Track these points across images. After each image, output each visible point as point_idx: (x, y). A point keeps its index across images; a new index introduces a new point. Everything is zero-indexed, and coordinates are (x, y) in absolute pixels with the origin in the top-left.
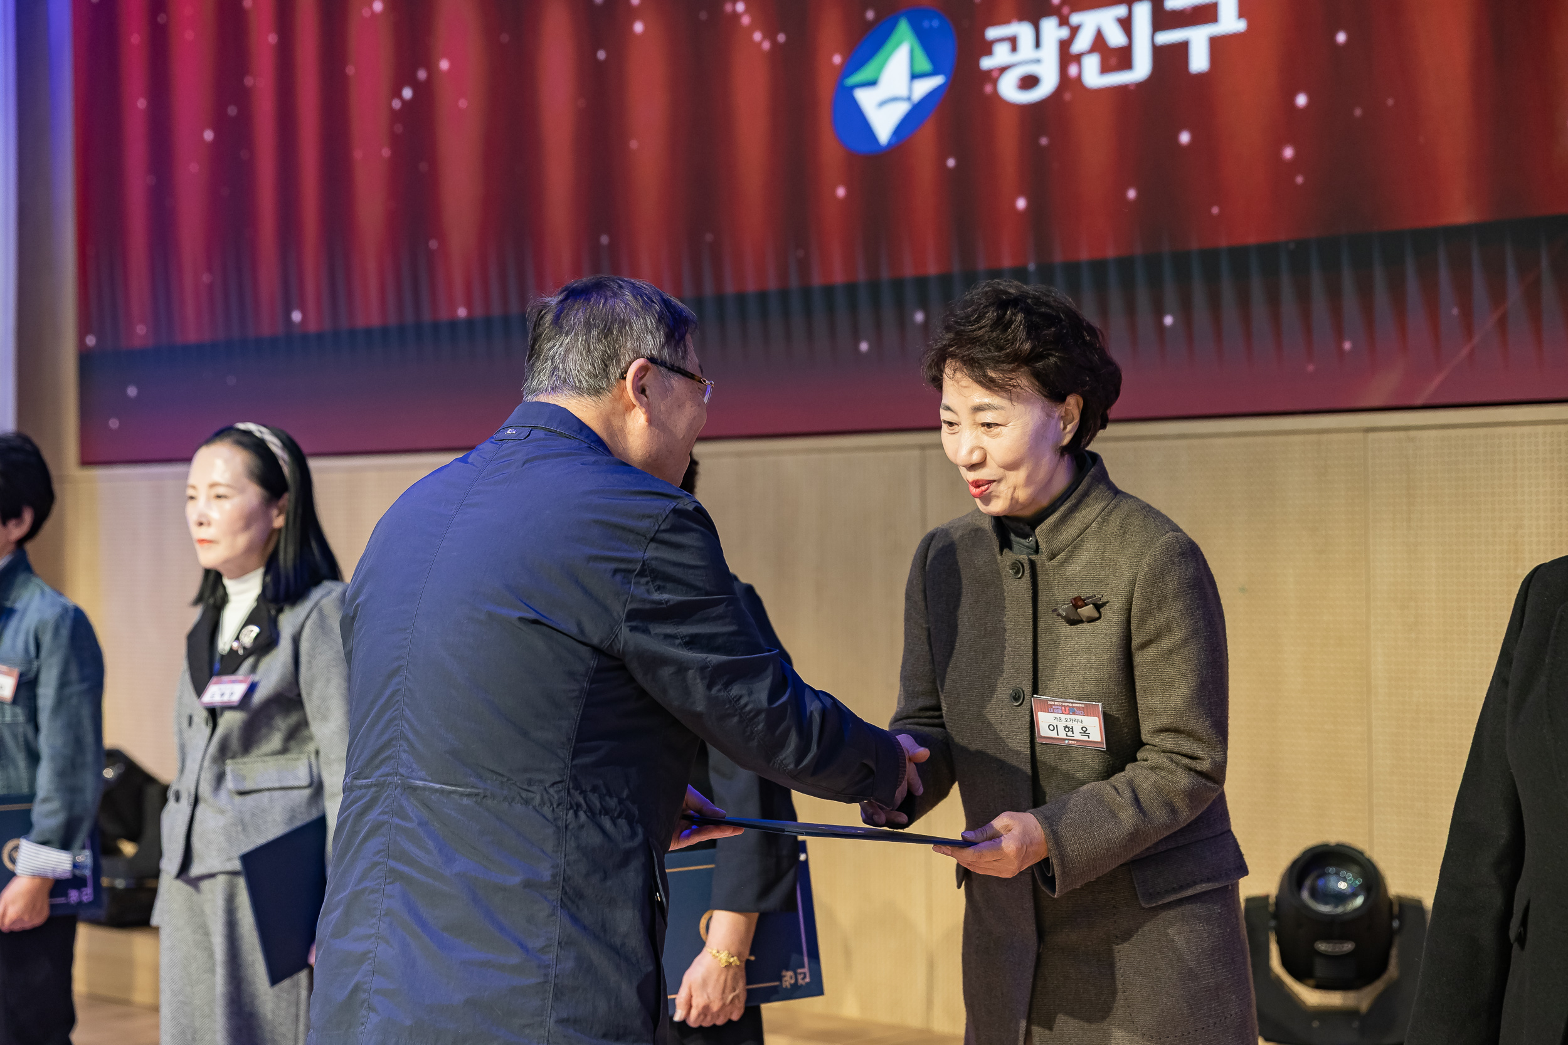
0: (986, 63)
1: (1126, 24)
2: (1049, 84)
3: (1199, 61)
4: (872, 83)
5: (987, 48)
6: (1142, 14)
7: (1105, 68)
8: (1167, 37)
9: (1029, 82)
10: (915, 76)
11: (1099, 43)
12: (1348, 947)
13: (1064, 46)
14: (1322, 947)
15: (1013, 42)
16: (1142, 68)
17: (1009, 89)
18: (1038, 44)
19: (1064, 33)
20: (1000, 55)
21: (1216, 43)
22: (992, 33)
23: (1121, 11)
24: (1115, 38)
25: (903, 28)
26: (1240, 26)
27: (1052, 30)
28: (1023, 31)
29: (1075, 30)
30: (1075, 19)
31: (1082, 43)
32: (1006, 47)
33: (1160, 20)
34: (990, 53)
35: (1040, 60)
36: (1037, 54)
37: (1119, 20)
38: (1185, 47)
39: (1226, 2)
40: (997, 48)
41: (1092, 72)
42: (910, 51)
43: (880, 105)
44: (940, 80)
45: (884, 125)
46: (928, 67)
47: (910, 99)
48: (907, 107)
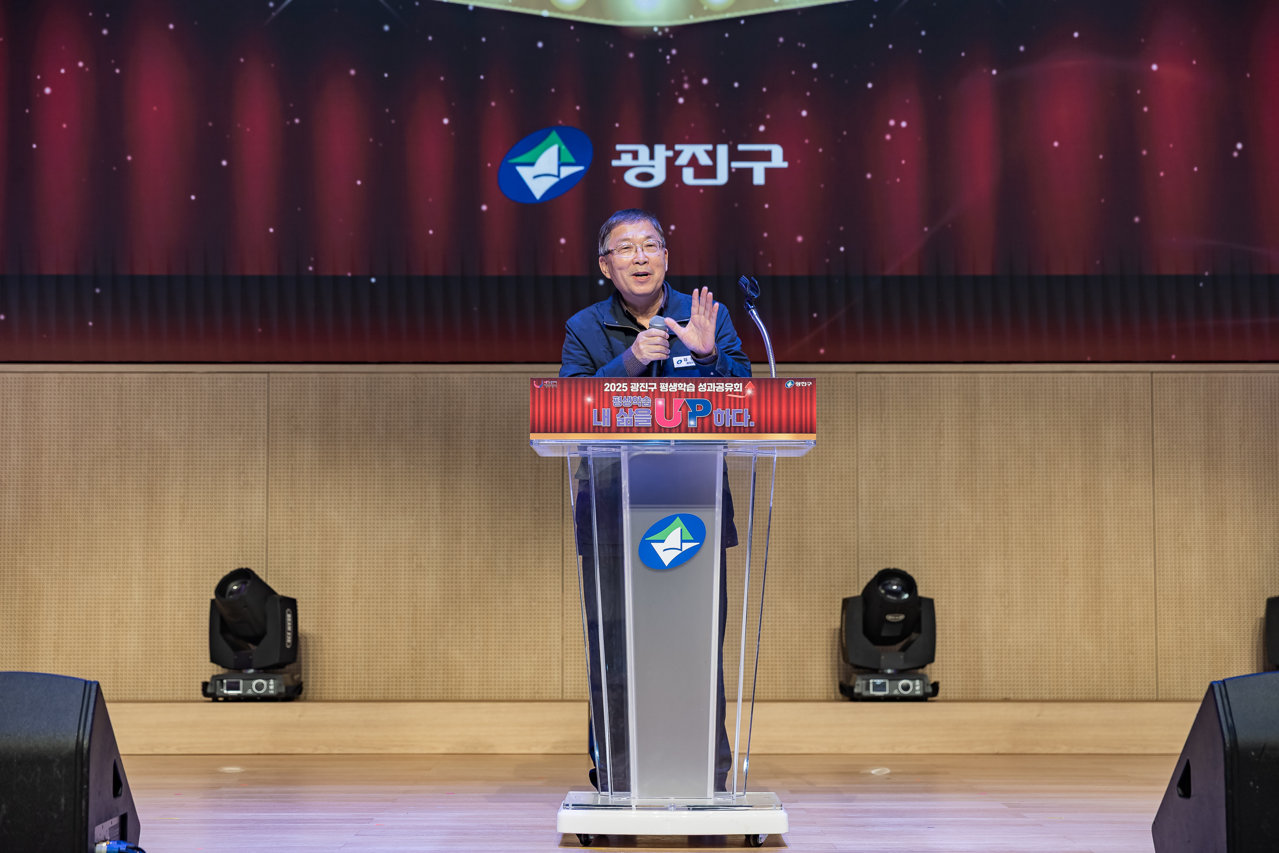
0: (615, 163)
1: (712, 155)
2: (660, 177)
3: (759, 178)
4: (532, 164)
5: (618, 155)
6: (723, 151)
7: (696, 176)
8: (736, 165)
9: (645, 177)
10: (561, 164)
11: (693, 161)
12: (902, 617)
13: (670, 162)
14: (890, 617)
15: (635, 155)
16: (722, 178)
17: (630, 178)
18: (652, 157)
19: (670, 153)
20: (626, 160)
21: (768, 171)
22: (619, 147)
23: (710, 147)
24: (705, 160)
25: (554, 135)
26: (785, 165)
27: (661, 151)
28: (643, 150)
29: (678, 154)
30: (678, 147)
31: (683, 160)
32: (630, 156)
33: (734, 155)
34: (619, 158)
35: (653, 166)
36: (651, 163)
37: (708, 152)
38: (750, 171)
39: (777, 151)
40: (623, 156)
41: (688, 177)
42: (559, 150)
43: (535, 177)
44: (581, 168)
45: (539, 188)
46: (572, 160)
47: (558, 176)
48: (556, 180)
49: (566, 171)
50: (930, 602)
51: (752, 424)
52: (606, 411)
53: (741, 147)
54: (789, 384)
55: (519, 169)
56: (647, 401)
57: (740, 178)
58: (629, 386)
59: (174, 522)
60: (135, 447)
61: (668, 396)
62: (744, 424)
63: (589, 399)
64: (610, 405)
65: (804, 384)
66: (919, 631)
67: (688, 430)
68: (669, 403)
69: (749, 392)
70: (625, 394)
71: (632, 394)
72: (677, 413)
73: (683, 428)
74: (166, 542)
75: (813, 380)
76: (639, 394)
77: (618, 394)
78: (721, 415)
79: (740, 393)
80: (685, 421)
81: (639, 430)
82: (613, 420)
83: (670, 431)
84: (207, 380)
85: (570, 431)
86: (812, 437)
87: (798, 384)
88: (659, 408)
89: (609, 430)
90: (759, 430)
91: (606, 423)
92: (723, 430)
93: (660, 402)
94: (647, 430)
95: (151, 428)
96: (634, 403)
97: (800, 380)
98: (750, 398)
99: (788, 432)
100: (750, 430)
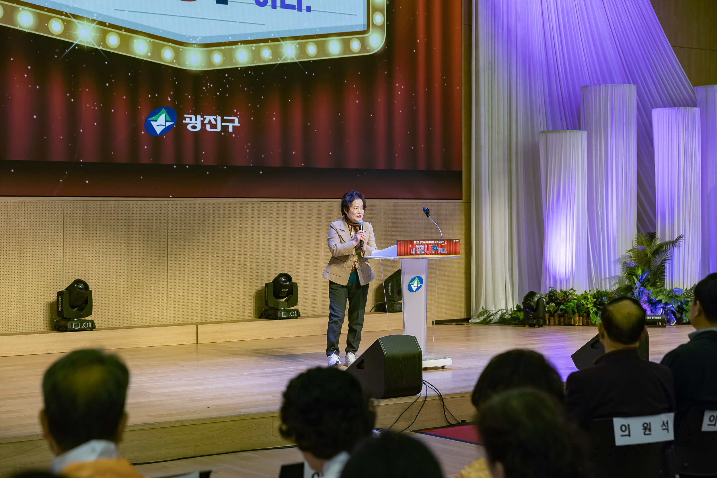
0: (184, 122)
1: (216, 120)
2: (199, 128)
3: (231, 130)
4: (156, 121)
6: (219, 118)
7: (211, 128)
8: (223, 124)
9: (194, 127)
10: (166, 121)
11: (210, 122)
12: (287, 290)
13: (202, 122)
14: (283, 290)
15: (191, 119)
16: (219, 129)
17: (189, 127)
18: (196, 120)
19: (202, 119)
20: (188, 121)
21: (233, 127)
22: (185, 116)
23: (215, 117)
24: (213, 122)
26: (239, 125)
27: (199, 117)
28: (193, 117)
29: (205, 119)
30: (205, 117)
31: (206, 122)
32: (189, 119)
33: (223, 121)
34: (185, 120)
35: (197, 123)
36: (196, 122)
37: (214, 119)
38: (228, 126)
39: (236, 119)
40: (187, 119)
41: (208, 128)
42: (165, 115)
43: (157, 126)
44: (173, 123)
45: (159, 130)
46: (170, 120)
47: (165, 126)
48: (165, 127)
49: (168, 124)
50: (296, 284)
51: (448, 252)
52: (414, 249)
53: (225, 118)
54: (454, 241)
55: (151, 122)
56: (423, 246)
57: (225, 129)
58: (419, 242)
59: (29, 260)
60: (13, 230)
61: (428, 245)
62: (445, 252)
63: (410, 246)
64: (415, 248)
65: (457, 241)
66: (292, 294)
67: (433, 254)
68: (428, 247)
69: (446, 243)
70: (419, 244)
71: (420, 244)
72: (430, 249)
73: (431, 254)
74: (26, 268)
75: (459, 240)
76: (422, 244)
77: (417, 244)
78: (440, 250)
79: (444, 244)
80: (432, 252)
81: (422, 254)
82: (416, 252)
83: (429, 254)
84: (40, 203)
85: (406, 255)
86: (459, 255)
87: (456, 241)
88: (426, 248)
89: (415, 255)
90: (448, 254)
91: (414, 253)
92: (440, 254)
93: (426, 246)
94: (423, 254)
95: (19, 222)
96: (421, 247)
97: (457, 240)
98: (446, 245)
99: (454, 254)
100: (446, 254)
